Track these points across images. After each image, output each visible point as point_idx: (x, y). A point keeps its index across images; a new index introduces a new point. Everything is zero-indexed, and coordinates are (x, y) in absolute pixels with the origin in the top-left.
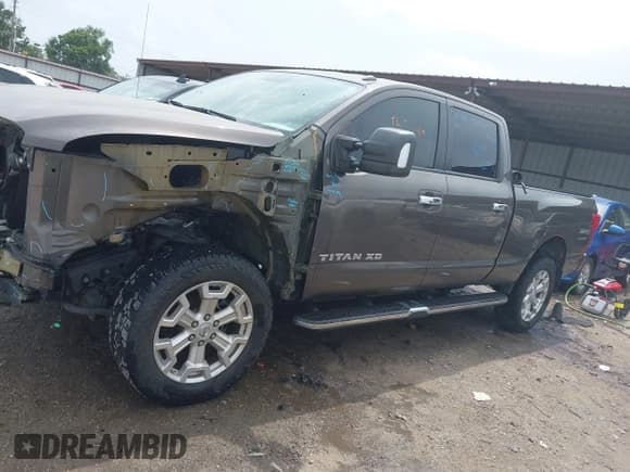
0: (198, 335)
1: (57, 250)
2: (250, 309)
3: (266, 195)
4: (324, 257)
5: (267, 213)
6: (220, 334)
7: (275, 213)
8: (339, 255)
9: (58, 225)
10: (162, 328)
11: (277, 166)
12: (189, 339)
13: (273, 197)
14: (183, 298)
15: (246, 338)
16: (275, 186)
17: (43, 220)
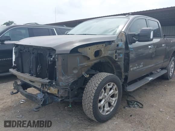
0: (106, 100)
1: (68, 83)
2: (117, 89)
3: (115, 54)
4: (131, 69)
5: (116, 60)
6: (111, 98)
7: (118, 59)
8: (134, 68)
9: (66, 76)
10: (99, 100)
11: (118, 45)
12: (105, 101)
13: (117, 55)
14: (103, 90)
15: (117, 98)
16: (117, 51)
17: (63, 75)
